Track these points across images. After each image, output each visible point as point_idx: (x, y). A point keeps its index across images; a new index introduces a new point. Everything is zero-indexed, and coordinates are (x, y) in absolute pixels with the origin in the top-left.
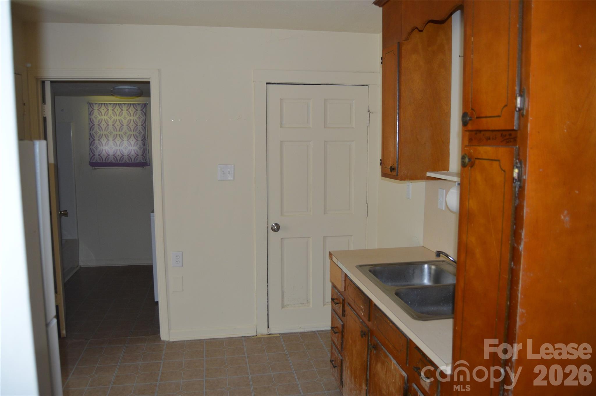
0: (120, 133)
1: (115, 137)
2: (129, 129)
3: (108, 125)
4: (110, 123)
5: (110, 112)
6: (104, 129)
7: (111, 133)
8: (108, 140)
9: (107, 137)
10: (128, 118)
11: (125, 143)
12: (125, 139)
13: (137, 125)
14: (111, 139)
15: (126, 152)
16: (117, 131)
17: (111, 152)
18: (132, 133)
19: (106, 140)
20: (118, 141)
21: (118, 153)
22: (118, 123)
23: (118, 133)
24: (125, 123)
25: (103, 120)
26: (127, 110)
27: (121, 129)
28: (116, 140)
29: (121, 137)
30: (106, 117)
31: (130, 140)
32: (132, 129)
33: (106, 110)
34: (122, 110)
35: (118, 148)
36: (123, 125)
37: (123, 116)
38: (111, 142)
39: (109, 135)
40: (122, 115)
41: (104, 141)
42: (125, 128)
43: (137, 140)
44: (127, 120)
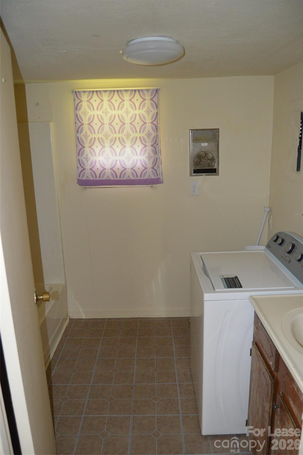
0: (120, 135)
1: (113, 141)
2: (134, 130)
3: (103, 124)
4: (106, 121)
5: (106, 103)
6: (96, 130)
7: (107, 136)
8: (104, 147)
9: (101, 141)
10: (132, 112)
11: (128, 149)
12: (128, 145)
13: (145, 123)
14: (107, 144)
15: (129, 165)
16: (115, 133)
17: (108, 166)
18: (138, 135)
19: (100, 147)
20: (118, 147)
21: (118, 165)
22: (117, 120)
23: (117, 135)
24: (127, 121)
25: (96, 116)
26: (130, 100)
27: (121, 130)
28: (115, 147)
29: (122, 141)
30: (100, 113)
31: (135, 146)
32: (138, 129)
33: (100, 101)
34: (123, 100)
35: (118, 158)
36: (124, 124)
37: (125, 109)
38: (108, 149)
39: (104, 139)
40: (122, 108)
41: (97, 148)
42: (127, 127)
43: (145, 146)
44: (130, 115)
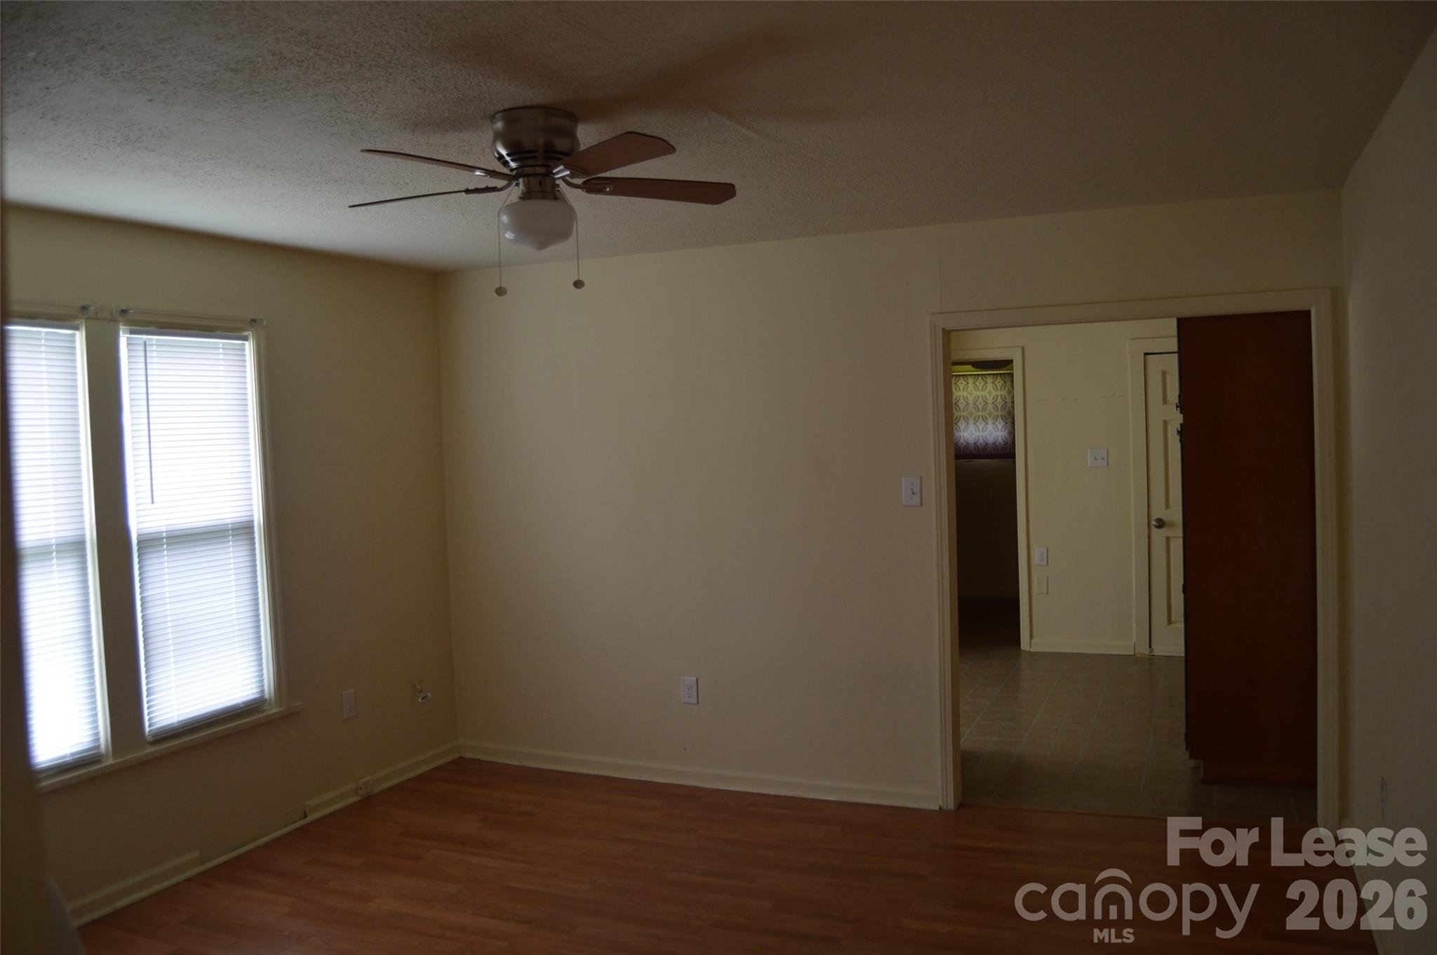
0: (983, 414)
1: (976, 419)
2: (996, 408)
3: (968, 403)
4: (971, 402)
5: (971, 386)
6: (962, 409)
7: (971, 414)
8: (968, 424)
9: (966, 419)
10: (994, 393)
11: (990, 426)
12: (990, 422)
13: (1006, 403)
14: (971, 422)
15: (990, 439)
16: (979, 411)
17: (971, 441)
18: (999, 413)
19: (965, 424)
20: (981, 425)
21: (981, 441)
22: (980, 400)
23: (980, 414)
24: (990, 401)
25: (962, 398)
26: (993, 383)
27: (985, 408)
28: (978, 424)
29: (985, 419)
30: (965, 394)
31: (997, 423)
32: (999, 408)
33: (965, 383)
34: (986, 383)
35: (981, 434)
36: (987, 403)
37: (988, 391)
38: (972, 427)
39: (969, 416)
40: (986, 389)
41: (962, 425)
42: (990, 407)
43: (1006, 423)
44: (993, 395)
